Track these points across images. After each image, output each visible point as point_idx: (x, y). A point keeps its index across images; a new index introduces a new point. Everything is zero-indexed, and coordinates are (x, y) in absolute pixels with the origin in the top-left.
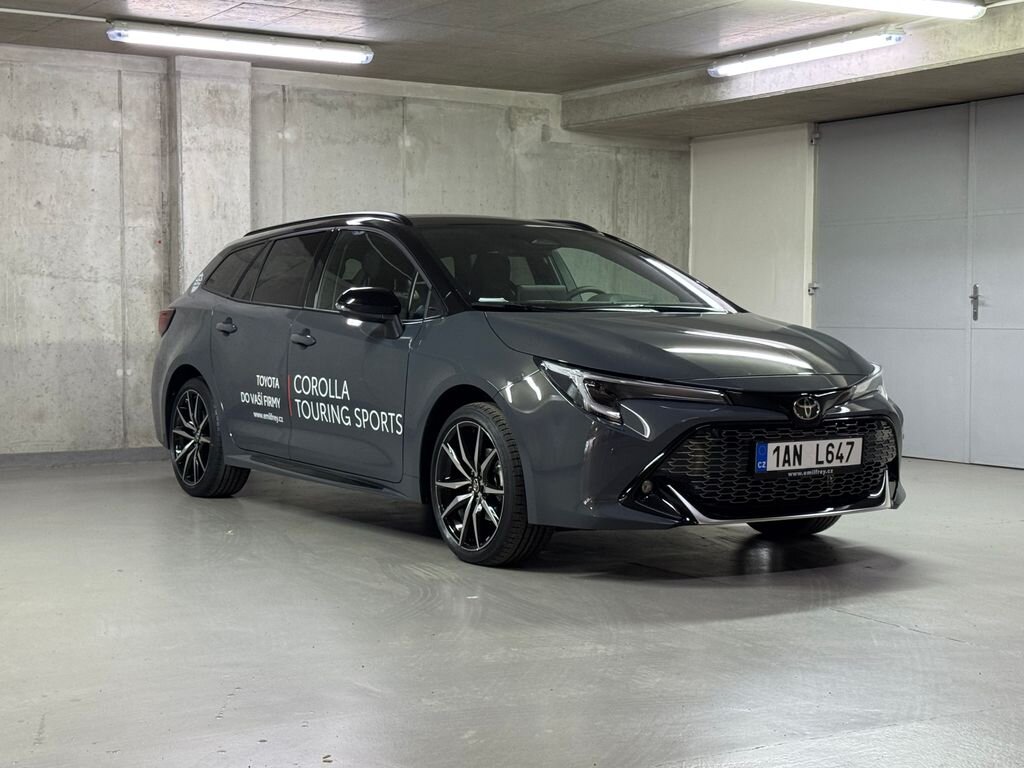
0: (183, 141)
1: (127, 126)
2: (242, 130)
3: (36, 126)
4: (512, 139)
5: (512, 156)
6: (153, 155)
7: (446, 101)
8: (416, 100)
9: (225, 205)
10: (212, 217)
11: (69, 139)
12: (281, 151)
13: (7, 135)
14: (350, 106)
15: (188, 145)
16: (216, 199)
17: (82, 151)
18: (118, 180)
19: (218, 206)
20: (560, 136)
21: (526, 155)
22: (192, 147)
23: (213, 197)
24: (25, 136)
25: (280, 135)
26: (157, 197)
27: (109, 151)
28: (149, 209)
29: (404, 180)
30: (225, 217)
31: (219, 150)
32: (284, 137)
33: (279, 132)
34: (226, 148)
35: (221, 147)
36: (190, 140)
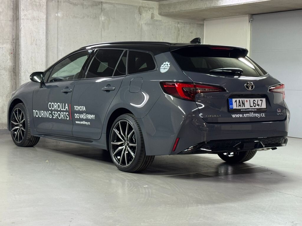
0: (21, 16)
2: (43, 12)
4: (140, 18)
5: (140, 24)
6: (10, 21)
7: (117, 3)
8: (106, 3)
9: (36, 40)
10: (32, 44)
12: (57, 20)
14: (82, 4)
15: (23, 17)
16: (33, 37)
19: (34, 40)
20: (158, 17)
21: (145, 24)
22: (24, 18)
23: (32, 37)
25: (56, 15)
26: (11, 36)
28: (8, 41)
29: (101, 32)
30: (36, 44)
31: (35, 20)
32: (58, 15)
33: (56, 13)
34: (37, 19)
35: (35, 19)
36: (24, 15)
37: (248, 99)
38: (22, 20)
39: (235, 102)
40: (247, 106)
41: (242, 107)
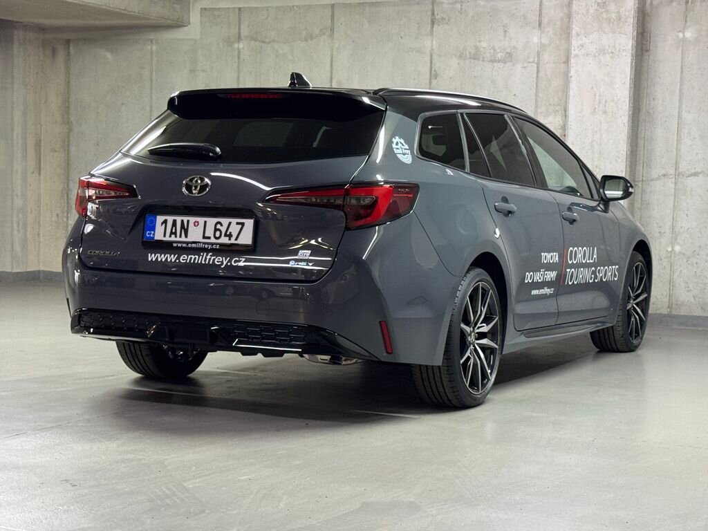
0: (573, 48)
1: (545, 41)
2: (626, 35)
3: (476, 47)
9: (606, 102)
10: (594, 112)
11: (499, 56)
12: (681, 48)
13: (456, 56)
15: (576, 52)
16: (597, 95)
17: (509, 64)
18: (535, 86)
19: (599, 103)
22: (580, 53)
24: (468, 56)
25: (681, 35)
27: (529, 62)
28: (557, 108)
30: (605, 112)
31: (603, 54)
32: (684, 36)
33: (680, 31)
34: (610, 51)
35: (606, 51)
36: (578, 47)
37: (201, 220)
38: (574, 57)
39: (162, 224)
40: (195, 235)
41: (180, 236)
